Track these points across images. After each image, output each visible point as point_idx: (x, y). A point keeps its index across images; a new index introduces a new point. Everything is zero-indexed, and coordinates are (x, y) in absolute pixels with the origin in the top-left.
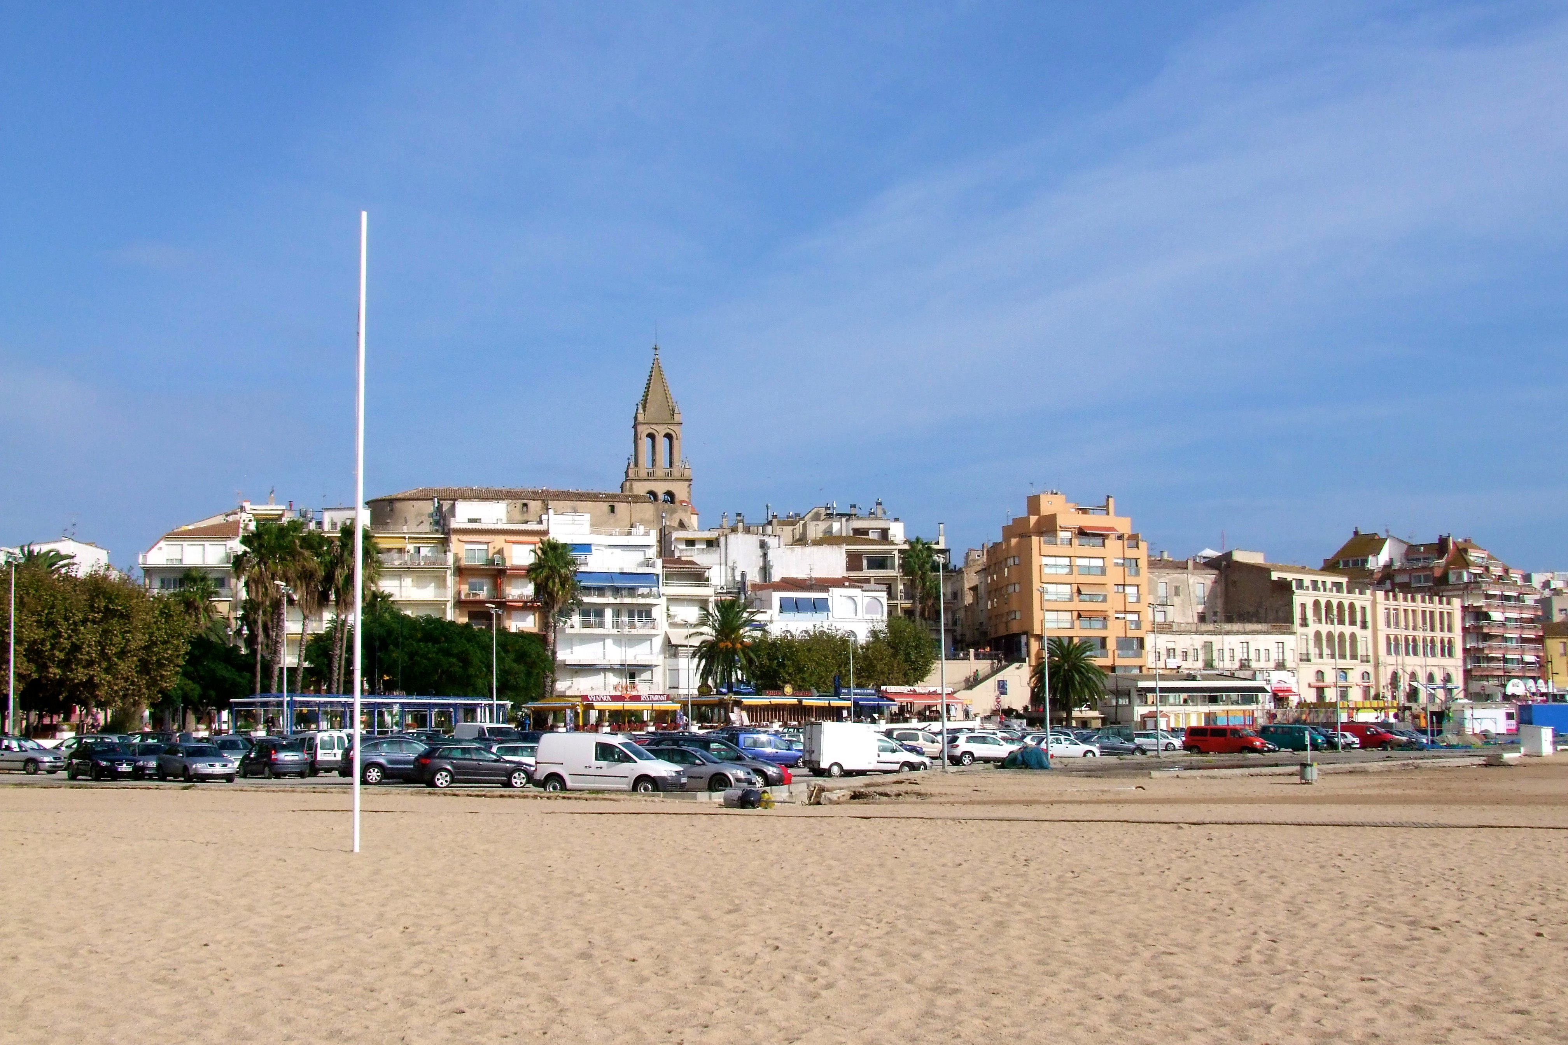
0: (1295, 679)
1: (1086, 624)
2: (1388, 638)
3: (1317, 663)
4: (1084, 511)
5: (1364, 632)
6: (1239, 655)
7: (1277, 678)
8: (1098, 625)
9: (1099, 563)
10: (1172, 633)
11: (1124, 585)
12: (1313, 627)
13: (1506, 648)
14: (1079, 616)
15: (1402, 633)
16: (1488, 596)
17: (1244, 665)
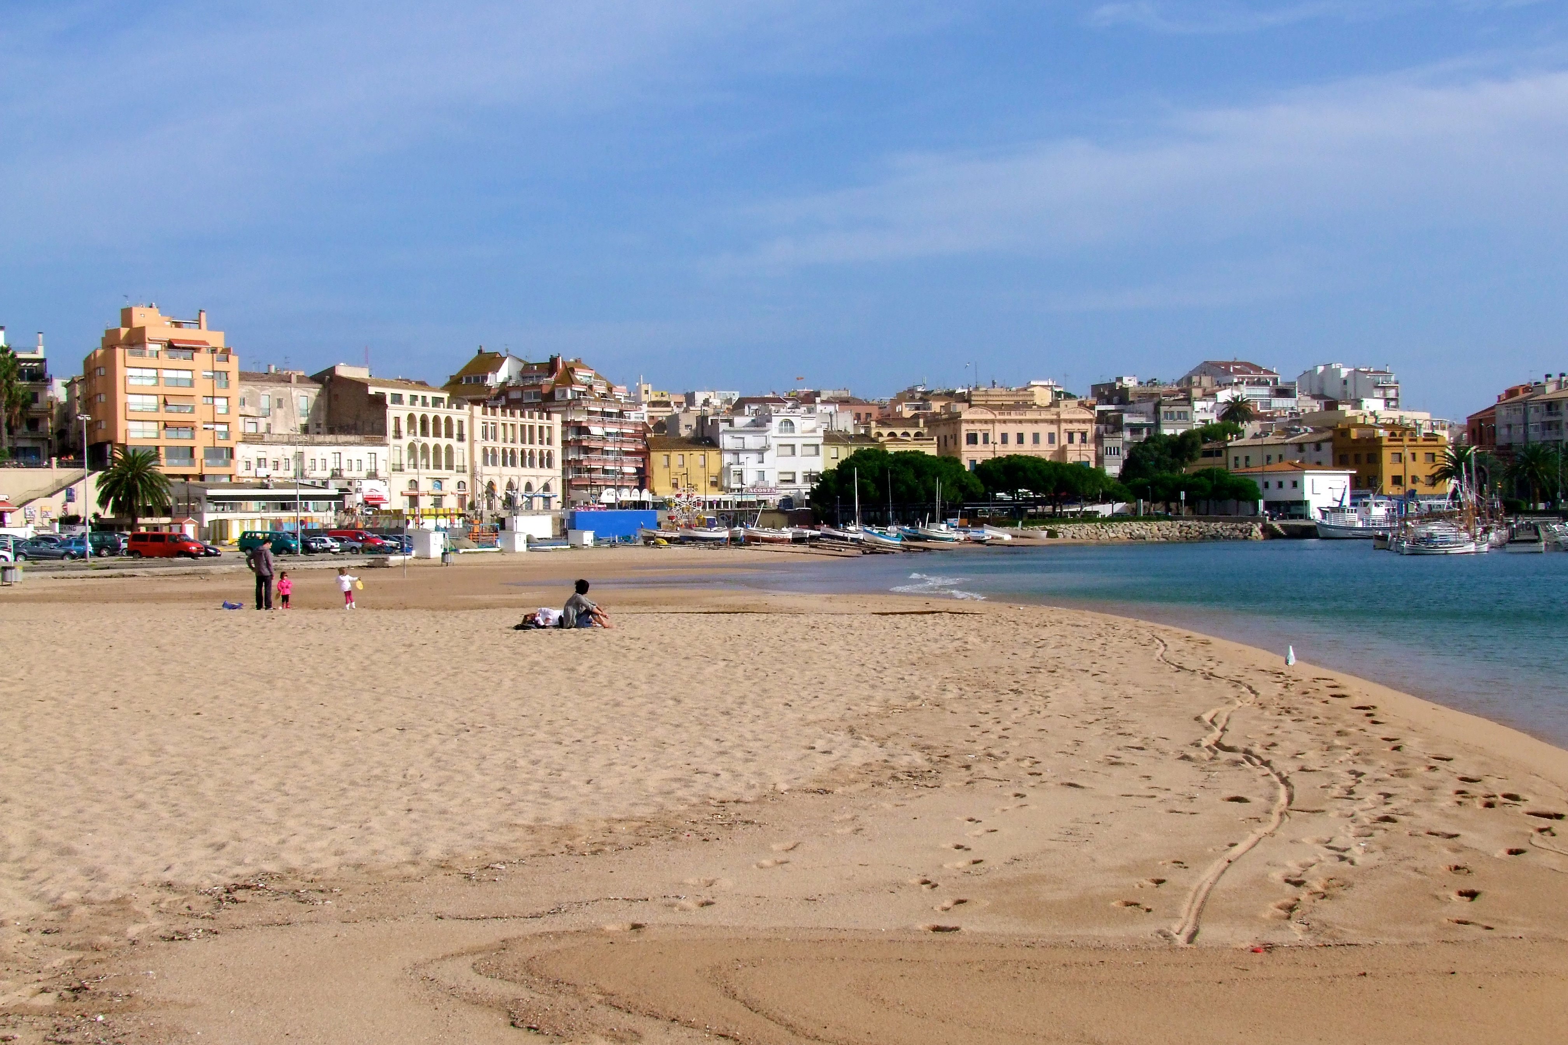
0: (387, 488)
1: (174, 434)
2: (485, 450)
3: (410, 473)
4: (178, 325)
5: (460, 444)
6: (331, 465)
7: (368, 487)
8: (187, 435)
9: (188, 375)
10: (263, 443)
11: (213, 397)
12: (407, 439)
13: (605, 461)
14: (166, 426)
15: (499, 445)
16: (590, 413)
17: (336, 474)
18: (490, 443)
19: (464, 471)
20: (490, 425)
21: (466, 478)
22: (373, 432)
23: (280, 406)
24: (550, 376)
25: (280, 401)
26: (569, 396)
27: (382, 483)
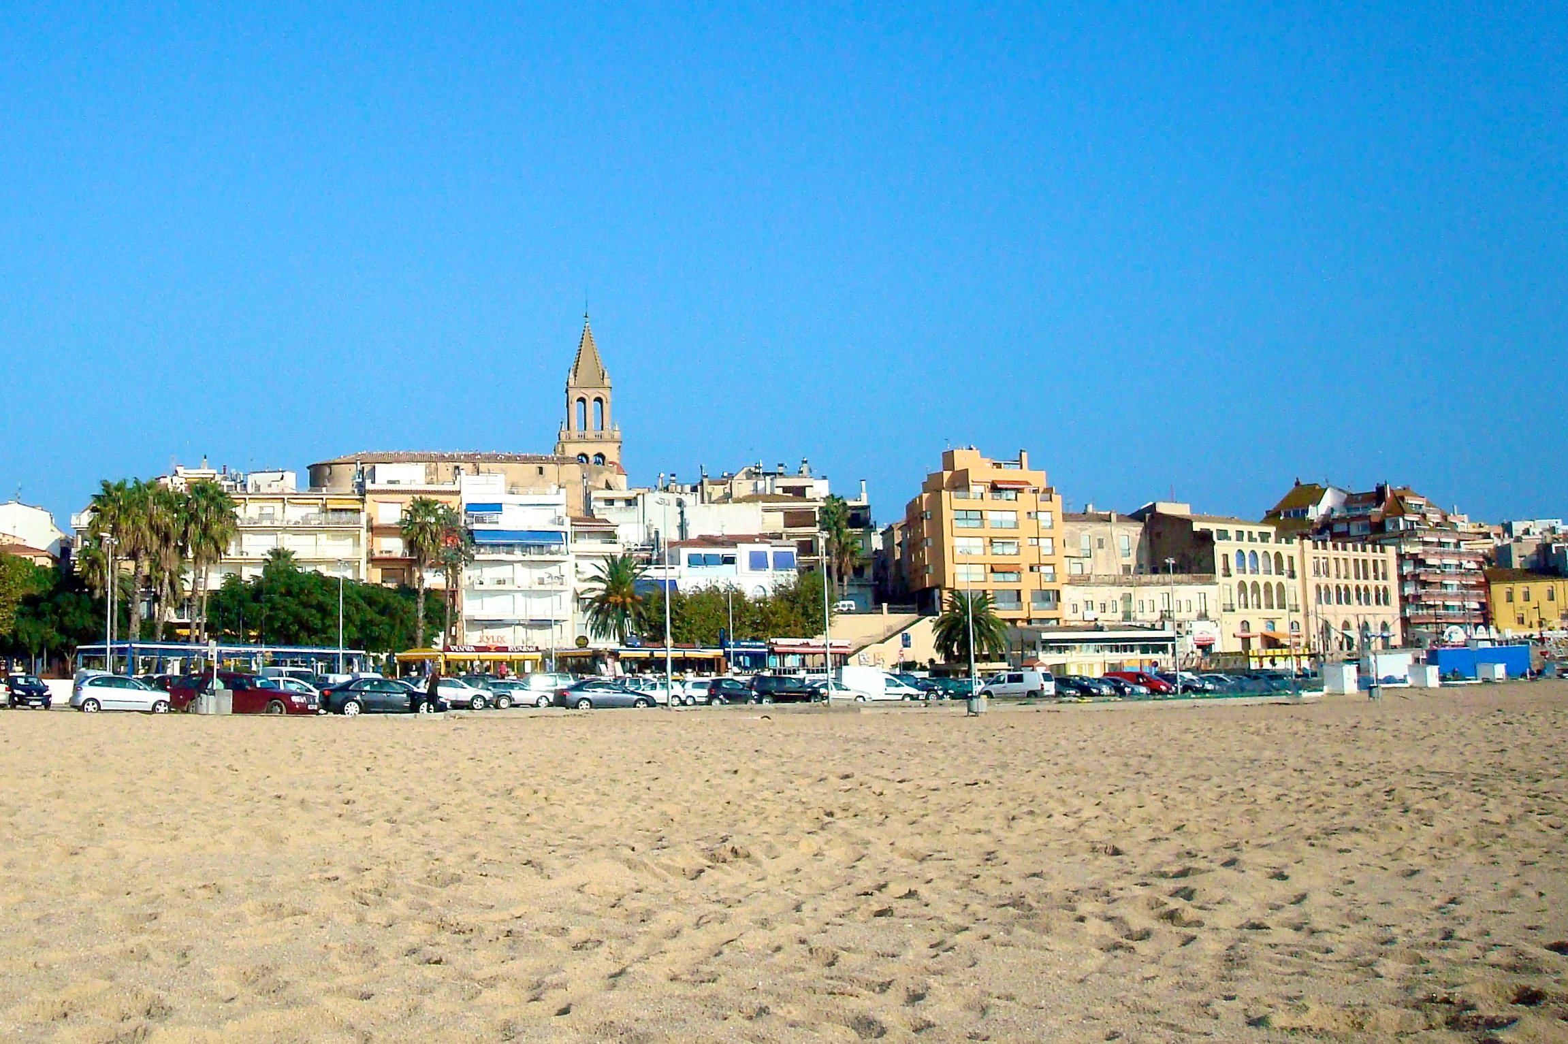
0: (1218, 629)
1: (1000, 577)
2: (1318, 587)
3: (1241, 614)
5: (1291, 581)
6: (1159, 606)
7: (1199, 628)
8: (1013, 577)
9: (1011, 517)
10: (1090, 584)
11: (1038, 538)
12: (1236, 577)
13: (1446, 595)
14: (992, 571)
15: (1332, 582)
16: (1425, 543)
17: (1165, 616)
18: (1323, 581)
19: (1297, 611)
20: (1322, 561)
21: (1298, 617)
22: (1201, 571)
23: (1101, 546)
24: (1378, 505)
25: (1100, 541)
26: (1402, 527)
27: (1213, 624)
